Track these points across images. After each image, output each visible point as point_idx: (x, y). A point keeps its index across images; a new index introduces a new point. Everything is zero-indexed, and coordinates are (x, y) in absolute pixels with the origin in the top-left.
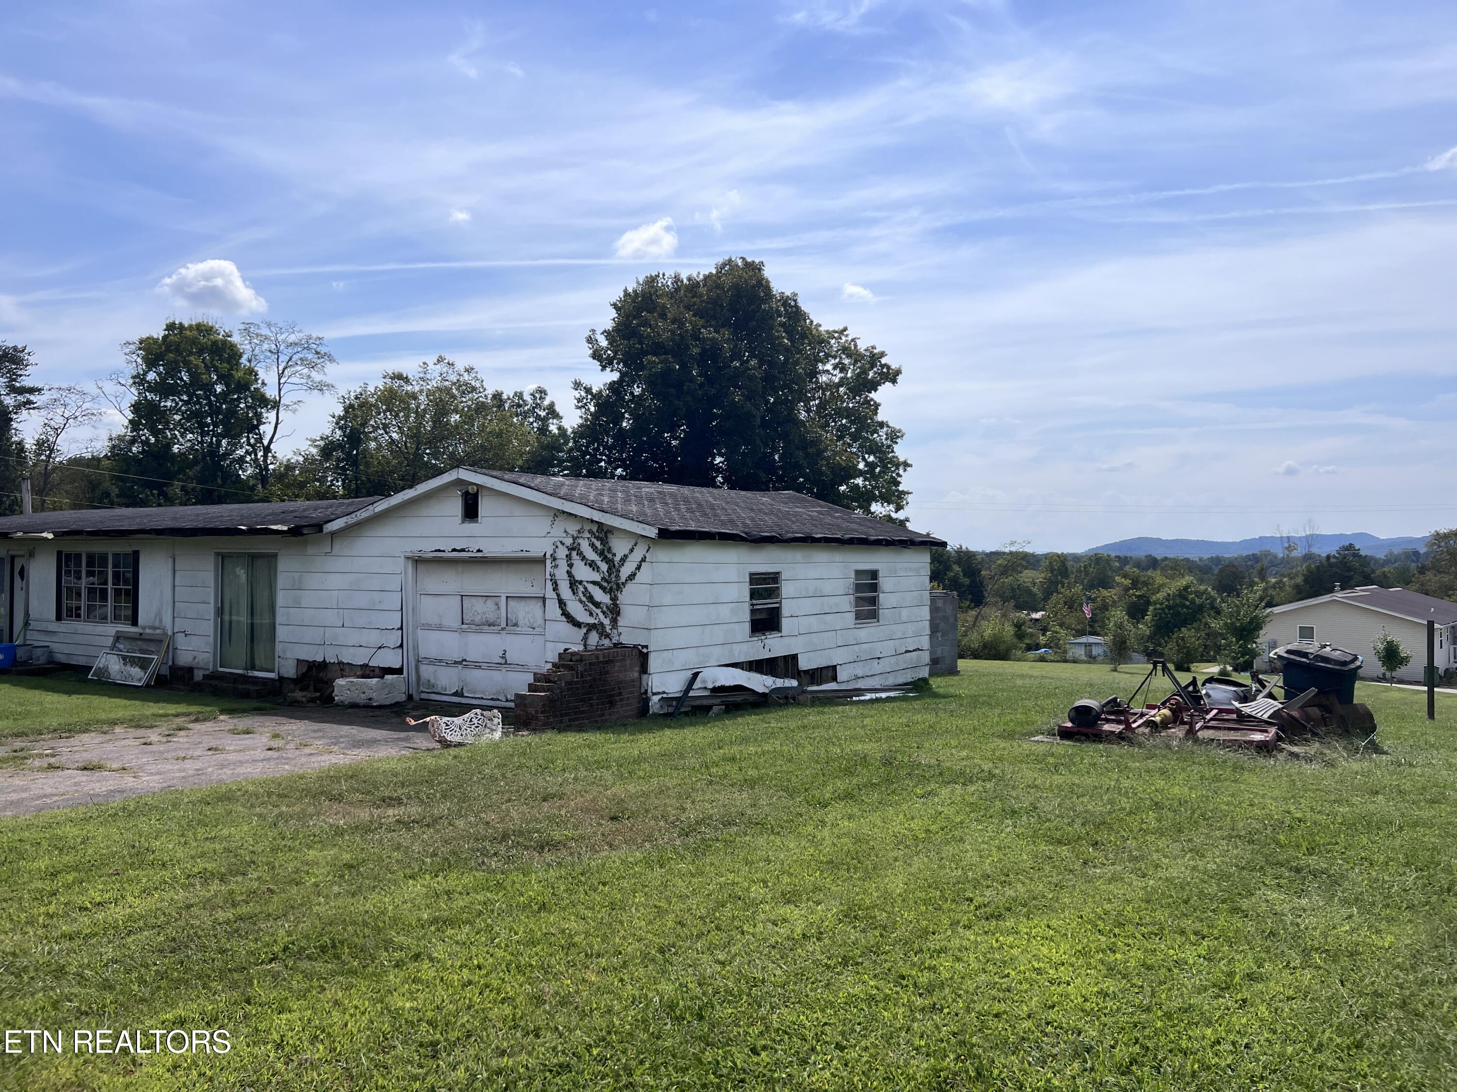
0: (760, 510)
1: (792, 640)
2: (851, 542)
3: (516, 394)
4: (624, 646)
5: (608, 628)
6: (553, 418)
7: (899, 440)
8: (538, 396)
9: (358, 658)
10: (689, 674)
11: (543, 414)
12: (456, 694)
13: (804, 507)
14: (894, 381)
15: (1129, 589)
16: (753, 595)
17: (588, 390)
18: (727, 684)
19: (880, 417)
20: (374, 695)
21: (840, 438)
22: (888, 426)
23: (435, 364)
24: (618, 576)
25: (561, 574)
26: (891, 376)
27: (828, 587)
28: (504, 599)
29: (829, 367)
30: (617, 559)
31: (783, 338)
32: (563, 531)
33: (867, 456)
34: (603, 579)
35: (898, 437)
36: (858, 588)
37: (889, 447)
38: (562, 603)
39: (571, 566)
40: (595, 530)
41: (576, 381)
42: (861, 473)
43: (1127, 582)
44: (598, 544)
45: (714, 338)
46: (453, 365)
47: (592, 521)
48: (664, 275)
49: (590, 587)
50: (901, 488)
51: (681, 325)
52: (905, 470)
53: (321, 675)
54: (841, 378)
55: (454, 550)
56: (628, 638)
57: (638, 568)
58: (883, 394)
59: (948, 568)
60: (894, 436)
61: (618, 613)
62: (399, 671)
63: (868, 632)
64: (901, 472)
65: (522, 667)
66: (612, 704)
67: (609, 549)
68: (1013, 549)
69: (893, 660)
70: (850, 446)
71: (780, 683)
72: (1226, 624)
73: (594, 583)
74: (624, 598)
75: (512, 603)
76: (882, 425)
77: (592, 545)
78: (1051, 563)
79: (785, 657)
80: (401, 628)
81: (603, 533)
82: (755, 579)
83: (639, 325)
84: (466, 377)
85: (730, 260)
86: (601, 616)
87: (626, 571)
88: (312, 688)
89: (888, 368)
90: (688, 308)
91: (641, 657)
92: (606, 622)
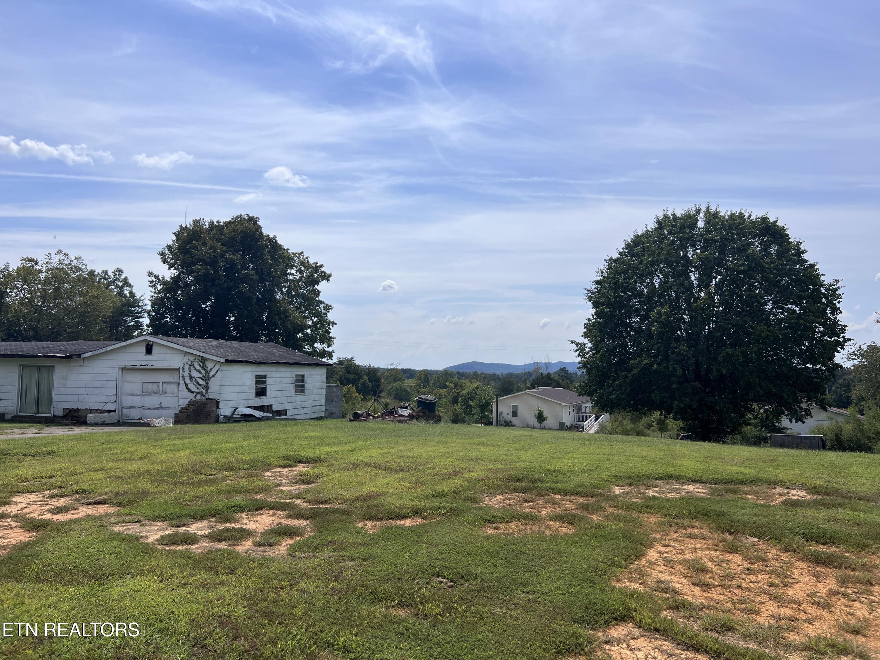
0: (259, 351)
1: (270, 400)
2: (294, 364)
3: (103, 272)
4: (211, 399)
5: (204, 393)
6: (127, 286)
7: (330, 311)
8: (117, 273)
9: (94, 407)
10: (233, 409)
11: (120, 284)
12: (139, 419)
13: (277, 350)
14: (328, 280)
15: (453, 389)
16: (257, 382)
17: (157, 277)
18: (246, 413)
19: (321, 298)
20: (106, 420)
21: (298, 308)
22: (324, 303)
23: (56, 254)
24: (208, 375)
25: (186, 374)
26: (327, 277)
27: (285, 381)
28: (161, 384)
29: (293, 271)
30: (209, 369)
31: (268, 259)
32: (188, 359)
33: (313, 318)
34: (203, 376)
35: (330, 309)
36: (297, 381)
37: (325, 314)
38: (186, 385)
39: (190, 371)
40: (200, 359)
41: (149, 272)
42: (309, 327)
43: (452, 385)
44: (201, 364)
45: (232, 258)
46: (67, 255)
47: (200, 356)
48: (203, 219)
49: (198, 379)
50: (330, 335)
51: (215, 250)
52: (333, 326)
53: (75, 414)
54: (300, 277)
55: (141, 365)
56: (212, 397)
57: (217, 372)
58: (322, 286)
59: (361, 377)
60: (328, 308)
61: (208, 388)
62: (115, 411)
63: (300, 398)
64: (331, 327)
65: (169, 408)
66: (207, 418)
67: (206, 366)
68: (392, 367)
69: (309, 409)
70: (304, 312)
71: (265, 414)
72: (476, 403)
73: (199, 377)
74: (210, 383)
75: (164, 385)
76: (321, 302)
77: (199, 365)
78: (420, 375)
79: (267, 406)
80: (116, 395)
81: (203, 360)
82: (257, 377)
83: (190, 248)
84: (75, 261)
85: (241, 215)
86: (202, 389)
87: (211, 374)
88: (70, 419)
89: (325, 273)
90: (218, 240)
91: (217, 403)
92: (204, 391)
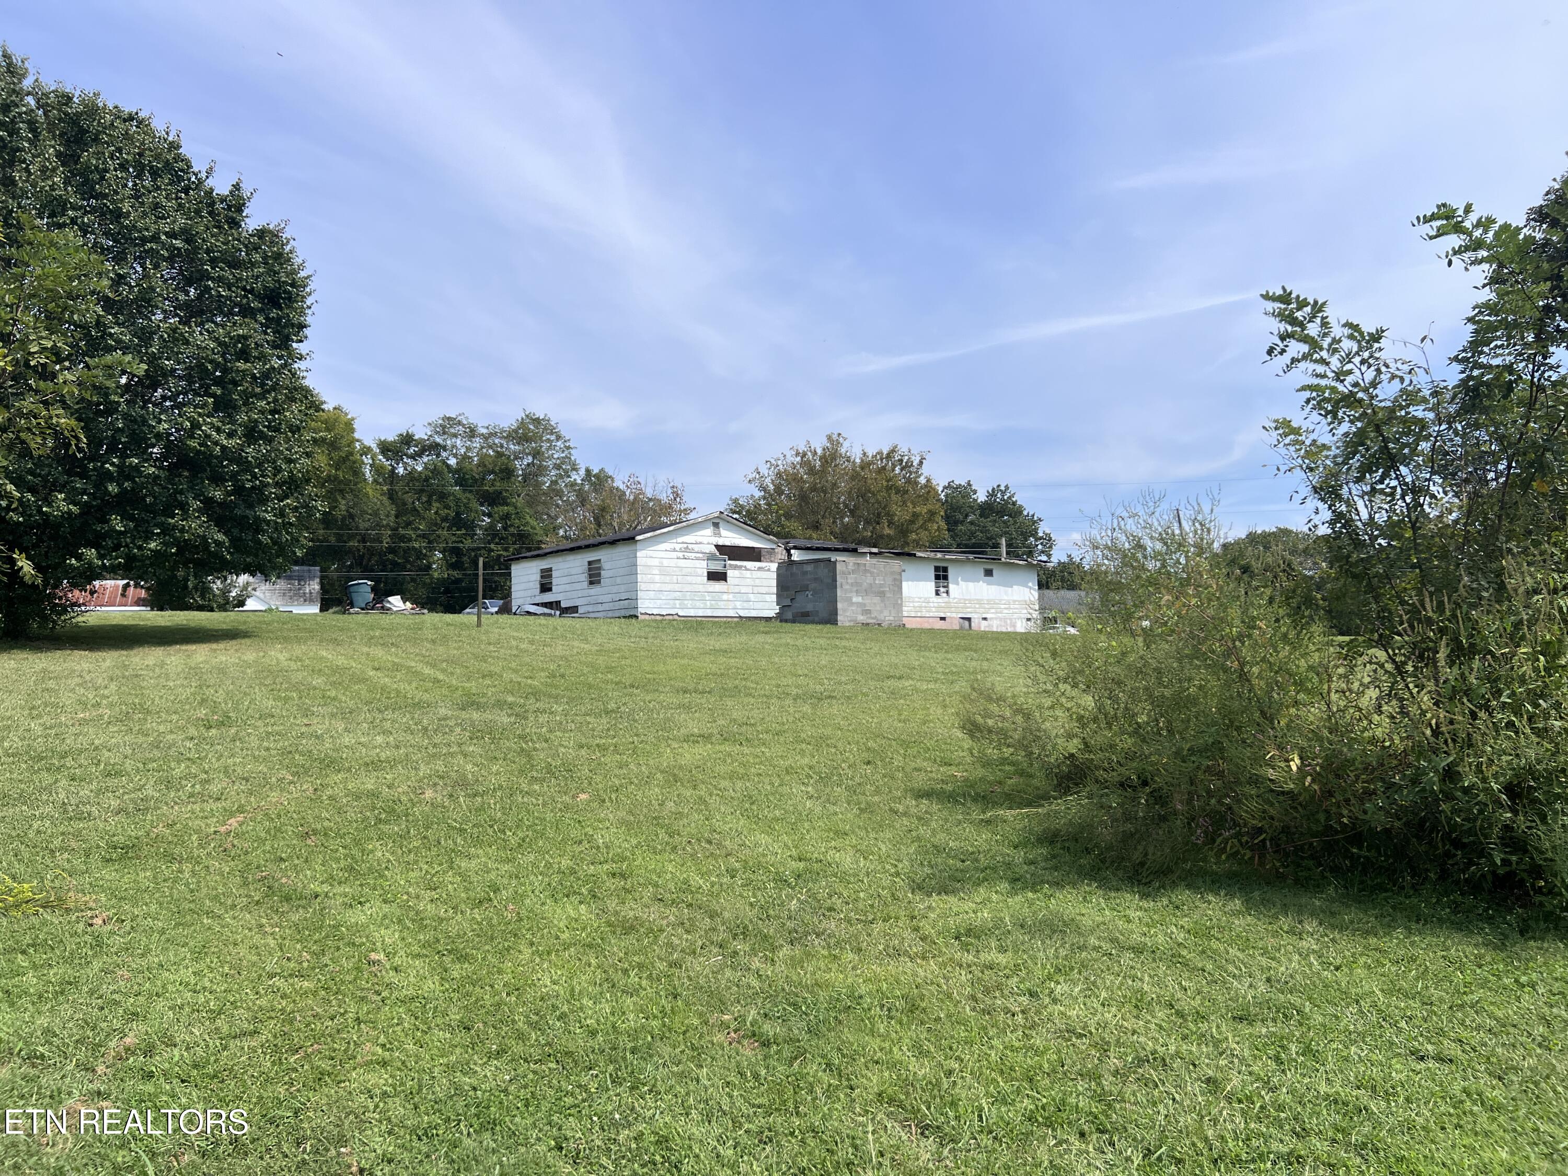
1: (558, 595)
16: (542, 577)
27: (573, 571)
36: (590, 569)
63: (595, 590)
79: (555, 601)
82: (543, 571)
